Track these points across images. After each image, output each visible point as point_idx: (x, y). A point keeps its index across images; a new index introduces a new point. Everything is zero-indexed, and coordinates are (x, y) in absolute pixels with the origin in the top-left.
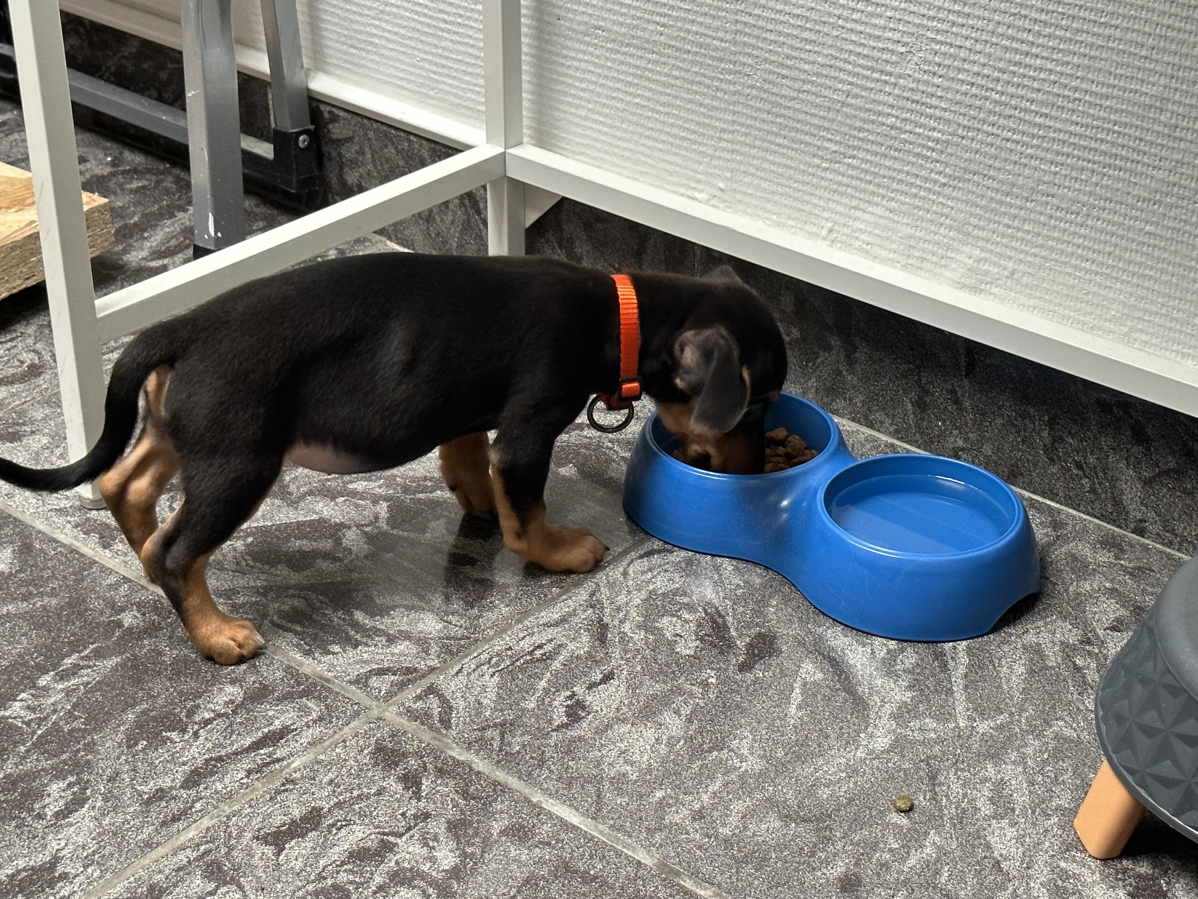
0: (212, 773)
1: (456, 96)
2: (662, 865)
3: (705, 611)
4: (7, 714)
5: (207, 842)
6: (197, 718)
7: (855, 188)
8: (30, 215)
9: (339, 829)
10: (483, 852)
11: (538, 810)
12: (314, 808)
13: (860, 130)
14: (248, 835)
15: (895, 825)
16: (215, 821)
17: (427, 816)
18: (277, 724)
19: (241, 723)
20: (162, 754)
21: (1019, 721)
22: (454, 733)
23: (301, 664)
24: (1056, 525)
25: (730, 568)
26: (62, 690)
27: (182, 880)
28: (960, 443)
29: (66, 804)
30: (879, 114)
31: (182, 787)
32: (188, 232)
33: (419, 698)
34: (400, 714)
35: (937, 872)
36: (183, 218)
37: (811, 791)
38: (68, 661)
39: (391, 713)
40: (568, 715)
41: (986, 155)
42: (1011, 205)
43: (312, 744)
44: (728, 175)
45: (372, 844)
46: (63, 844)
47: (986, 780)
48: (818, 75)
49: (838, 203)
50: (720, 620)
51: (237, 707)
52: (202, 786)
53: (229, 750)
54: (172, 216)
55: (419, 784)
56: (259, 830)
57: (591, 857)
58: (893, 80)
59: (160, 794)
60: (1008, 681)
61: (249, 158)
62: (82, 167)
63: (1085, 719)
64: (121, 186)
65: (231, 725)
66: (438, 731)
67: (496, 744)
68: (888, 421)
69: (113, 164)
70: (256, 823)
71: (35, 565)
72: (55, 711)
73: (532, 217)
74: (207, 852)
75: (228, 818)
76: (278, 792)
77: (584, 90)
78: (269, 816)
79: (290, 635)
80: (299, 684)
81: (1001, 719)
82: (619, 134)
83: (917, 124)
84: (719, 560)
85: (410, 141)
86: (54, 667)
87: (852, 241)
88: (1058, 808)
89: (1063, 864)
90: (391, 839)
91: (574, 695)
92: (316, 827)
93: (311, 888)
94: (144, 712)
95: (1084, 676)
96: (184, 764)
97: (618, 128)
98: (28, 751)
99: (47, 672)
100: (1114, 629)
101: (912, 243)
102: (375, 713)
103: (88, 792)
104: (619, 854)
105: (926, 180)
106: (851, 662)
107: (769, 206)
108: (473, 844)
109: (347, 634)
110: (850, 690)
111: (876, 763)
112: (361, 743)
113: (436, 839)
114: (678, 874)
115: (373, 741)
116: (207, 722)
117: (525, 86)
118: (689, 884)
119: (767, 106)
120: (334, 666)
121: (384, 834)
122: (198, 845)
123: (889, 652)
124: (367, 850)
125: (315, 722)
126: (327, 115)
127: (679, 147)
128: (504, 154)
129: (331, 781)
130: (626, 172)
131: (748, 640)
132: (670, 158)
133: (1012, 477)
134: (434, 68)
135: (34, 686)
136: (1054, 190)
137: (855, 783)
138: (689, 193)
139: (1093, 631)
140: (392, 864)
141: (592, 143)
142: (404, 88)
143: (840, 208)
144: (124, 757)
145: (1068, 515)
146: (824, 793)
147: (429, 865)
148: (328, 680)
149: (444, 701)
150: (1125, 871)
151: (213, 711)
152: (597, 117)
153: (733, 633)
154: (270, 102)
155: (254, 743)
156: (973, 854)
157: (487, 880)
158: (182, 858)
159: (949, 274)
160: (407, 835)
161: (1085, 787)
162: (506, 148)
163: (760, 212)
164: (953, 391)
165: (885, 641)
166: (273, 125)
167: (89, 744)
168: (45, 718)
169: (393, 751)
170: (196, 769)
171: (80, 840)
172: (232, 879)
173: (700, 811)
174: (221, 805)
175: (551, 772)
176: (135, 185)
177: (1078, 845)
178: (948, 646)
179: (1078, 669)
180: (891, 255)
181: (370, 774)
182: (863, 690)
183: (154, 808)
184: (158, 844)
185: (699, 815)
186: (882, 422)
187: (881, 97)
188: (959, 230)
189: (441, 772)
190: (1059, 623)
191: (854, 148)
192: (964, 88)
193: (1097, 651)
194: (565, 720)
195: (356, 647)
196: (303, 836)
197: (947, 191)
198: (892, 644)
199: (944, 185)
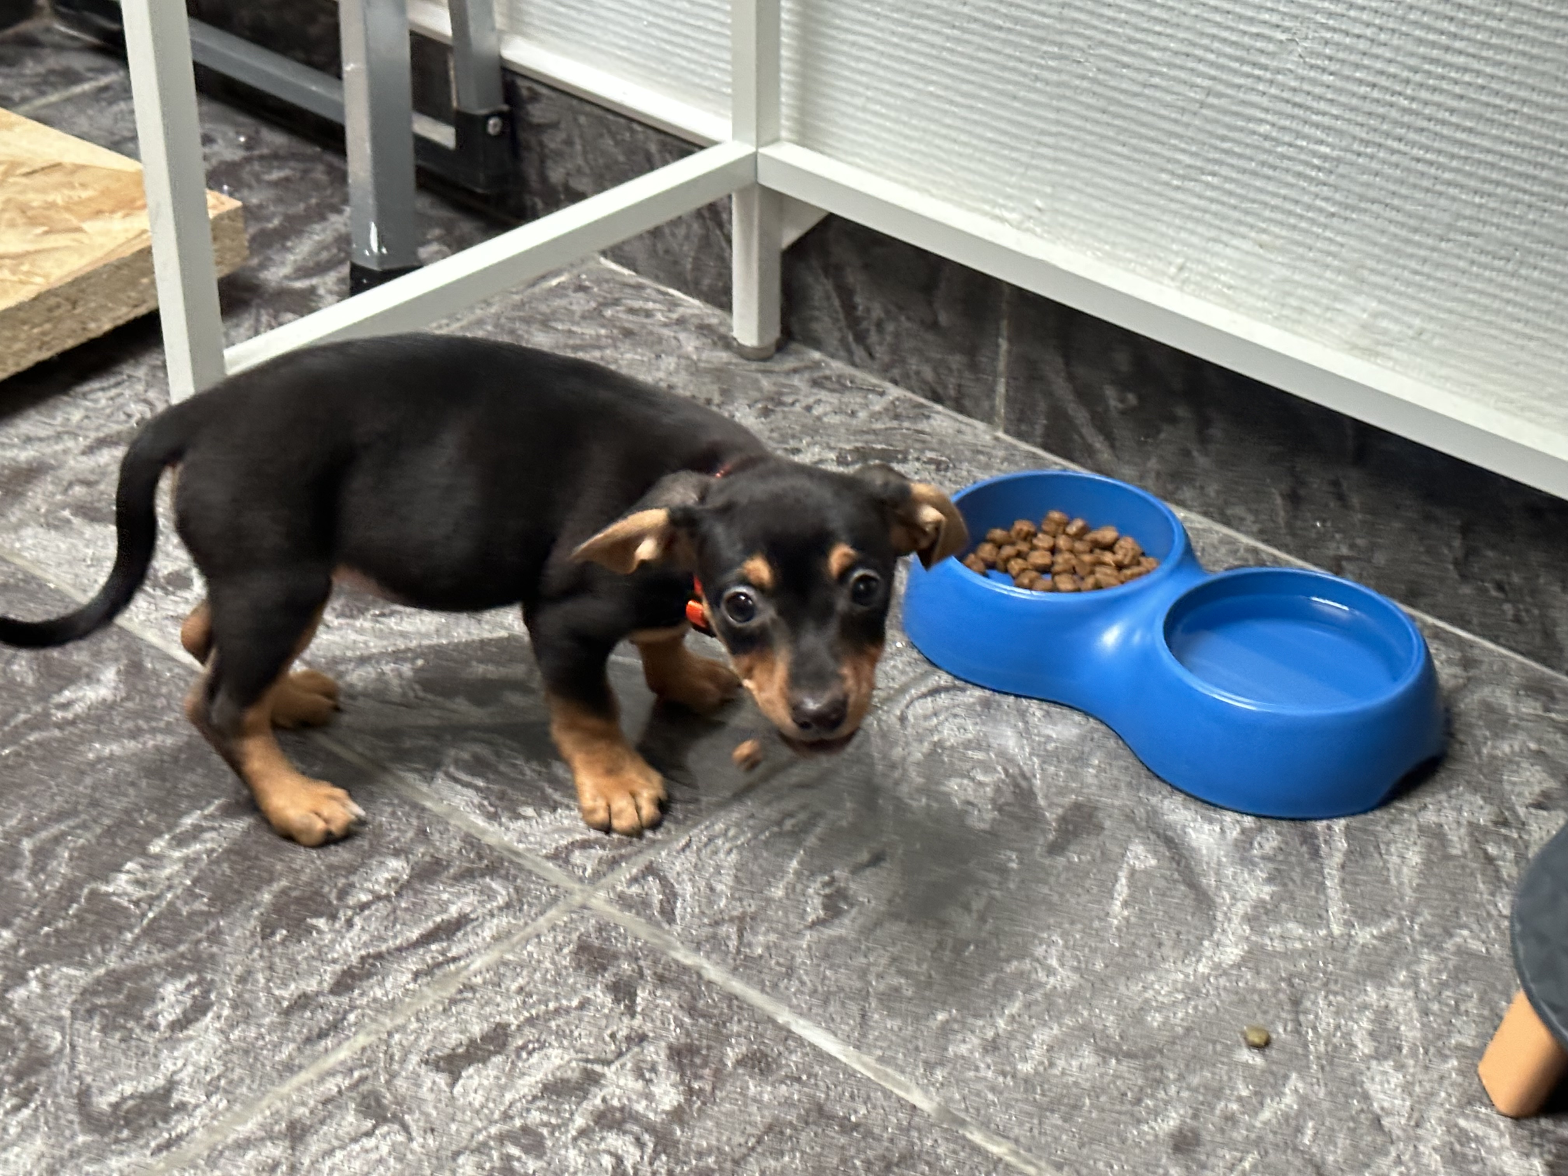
0: (369, 975)
1: (693, 72)
2: (945, 1112)
3: (1006, 771)
4: (110, 889)
5: (363, 1066)
6: (351, 901)
7: (1216, 214)
8: (141, 221)
9: (530, 1054)
10: (714, 1088)
11: (787, 1035)
12: (498, 1025)
13: (1223, 139)
14: (414, 1059)
15: (1246, 1065)
16: (373, 1038)
17: (643, 1038)
18: (454, 911)
19: (407, 909)
20: (305, 949)
21: (1411, 928)
22: (679, 929)
23: (484, 832)
24: (1467, 663)
25: (1038, 713)
26: (180, 859)
27: (331, 1115)
28: (1344, 551)
29: (185, 1013)
30: (1250, 119)
31: (332, 992)
32: (344, 241)
33: (634, 880)
34: (610, 901)
35: (1299, 1130)
36: (337, 222)
37: (1138, 1017)
38: (188, 821)
39: (600, 900)
40: (825, 907)
41: (1388, 178)
42: (1419, 245)
43: (497, 939)
44: (1048, 190)
45: (573, 1074)
46: (180, 1063)
47: (1365, 1007)
48: (1170, 65)
49: (1192, 232)
50: (1024, 784)
51: (402, 887)
52: (357, 992)
53: (391, 944)
54: (323, 218)
55: (633, 996)
56: (429, 1052)
57: (852, 1097)
58: (1268, 75)
59: (303, 1002)
60: (1398, 873)
61: (424, 146)
62: (207, 150)
63: (1498, 927)
64: (257, 177)
65: (394, 911)
66: (658, 925)
67: (733, 944)
68: (1250, 518)
69: (248, 146)
70: (424, 1043)
71: (147, 691)
72: (170, 888)
73: (790, 236)
74: (363, 1080)
75: (390, 1034)
76: (453, 1002)
77: (862, 72)
78: (442, 1033)
79: (470, 792)
80: (480, 857)
81: (1389, 925)
82: (907, 131)
83: (1299, 135)
84: (1025, 702)
85: (633, 131)
86: (170, 828)
87: (1209, 283)
88: (1459, 1047)
89: (1462, 1122)
90: (598, 1068)
91: (833, 880)
92: (502, 1047)
93: (493, 1130)
94: (284, 892)
95: (1497, 870)
96: (334, 961)
97: (905, 124)
98: (137, 940)
99: (159, 834)
100: (1539, 806)
101: (1287, 288)
102: (578, 899)
103: (213, 997)
104: (888, 1095)
105: (1309, 207)
106: (1194, 844)
107: (1101, 233)
108: (701, 1077)
109: (543, 792)
110: (1193, 884)
111: (1223, 981)
112: (560, 939)
113: (653, 1069)
114: (963, 1123)
115: (575, 936)
116: (364, 907)
117: (785, 65)
118: (977, 1137)
119: (1102, 103)
120: (526, 835)
121: (587, 1061)
122: (351, 1071)
123: (1243, 831)
124: (564, 1081)
125: (501, 909)
126: (525, 93)
127: (985, 151)
128: (755, 156)
129: (521, 990)
130: (913, 181)
131: (1060, 811)
132: (973, 165)
133: (1411, 597)
134: (666, 36)
135: (144, 853)
136: (1477, 228)
137: (1195, 1008)
138: (997, 211)
139: (1512, 810)
140: (598, 1101)
141: (871, 141)
142: (627, 60)
143: (1194, 240)
144: (257, 951)
145: (1484, 649)
146: (1155, 1019)
147: (644, 1103)
148: (517, 854)
149: (664, 882)
150: (1543, 1133)
151: (371, 892)
152: (878, 108)
153: (1042, 802)
154: (452, 73)
155: (422, 936)
156: (1347, 1105)
157: (718, 1124)
158: (331, 1086)
159: (1336, 332)
160: (617, 1064)
161: (1495, 1020)
162: (759, 145)
163: (1089, 241)
164: (1336, 483)
165: (1238, 817)
166: (455, 104)
167: (213, 933)
168: (159, 897)
169: (600, 949)
170: (350, 968)
171: (202, 1060)
172: (395, 1116)
173: (994, 1040)
174: (381, 1018)
175: (803, 983)
176: (275, 175)
177: (1483, 1096)
178: (1320, 826)
179: (1490, 860)
180: (1260, 304)
181: (571, 981)
182: (1209, 881)
183: (295, 1019)
184: (301, 1067)
185: (992, 1046)
186: (1242, 519)
187: (1254, 98)
188: (1350, 274)
189: (661, 980)
190: (1468, 797)
191: (1216, 162)
192: (1363, 90)
193: (1515, 835)
194: (821, 913)
195: (554, 810)
196: (484, 1061)
197: (1335, 222)
198: (1248, 821)
199: (1333, 215)
